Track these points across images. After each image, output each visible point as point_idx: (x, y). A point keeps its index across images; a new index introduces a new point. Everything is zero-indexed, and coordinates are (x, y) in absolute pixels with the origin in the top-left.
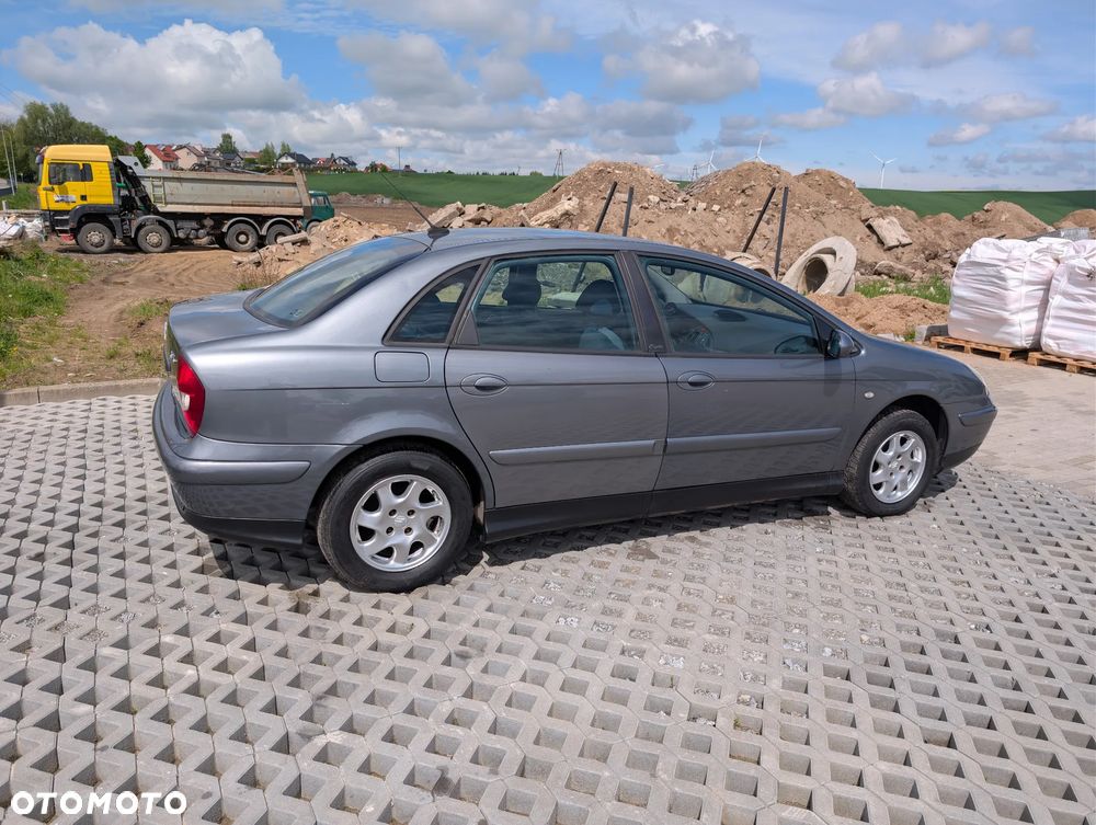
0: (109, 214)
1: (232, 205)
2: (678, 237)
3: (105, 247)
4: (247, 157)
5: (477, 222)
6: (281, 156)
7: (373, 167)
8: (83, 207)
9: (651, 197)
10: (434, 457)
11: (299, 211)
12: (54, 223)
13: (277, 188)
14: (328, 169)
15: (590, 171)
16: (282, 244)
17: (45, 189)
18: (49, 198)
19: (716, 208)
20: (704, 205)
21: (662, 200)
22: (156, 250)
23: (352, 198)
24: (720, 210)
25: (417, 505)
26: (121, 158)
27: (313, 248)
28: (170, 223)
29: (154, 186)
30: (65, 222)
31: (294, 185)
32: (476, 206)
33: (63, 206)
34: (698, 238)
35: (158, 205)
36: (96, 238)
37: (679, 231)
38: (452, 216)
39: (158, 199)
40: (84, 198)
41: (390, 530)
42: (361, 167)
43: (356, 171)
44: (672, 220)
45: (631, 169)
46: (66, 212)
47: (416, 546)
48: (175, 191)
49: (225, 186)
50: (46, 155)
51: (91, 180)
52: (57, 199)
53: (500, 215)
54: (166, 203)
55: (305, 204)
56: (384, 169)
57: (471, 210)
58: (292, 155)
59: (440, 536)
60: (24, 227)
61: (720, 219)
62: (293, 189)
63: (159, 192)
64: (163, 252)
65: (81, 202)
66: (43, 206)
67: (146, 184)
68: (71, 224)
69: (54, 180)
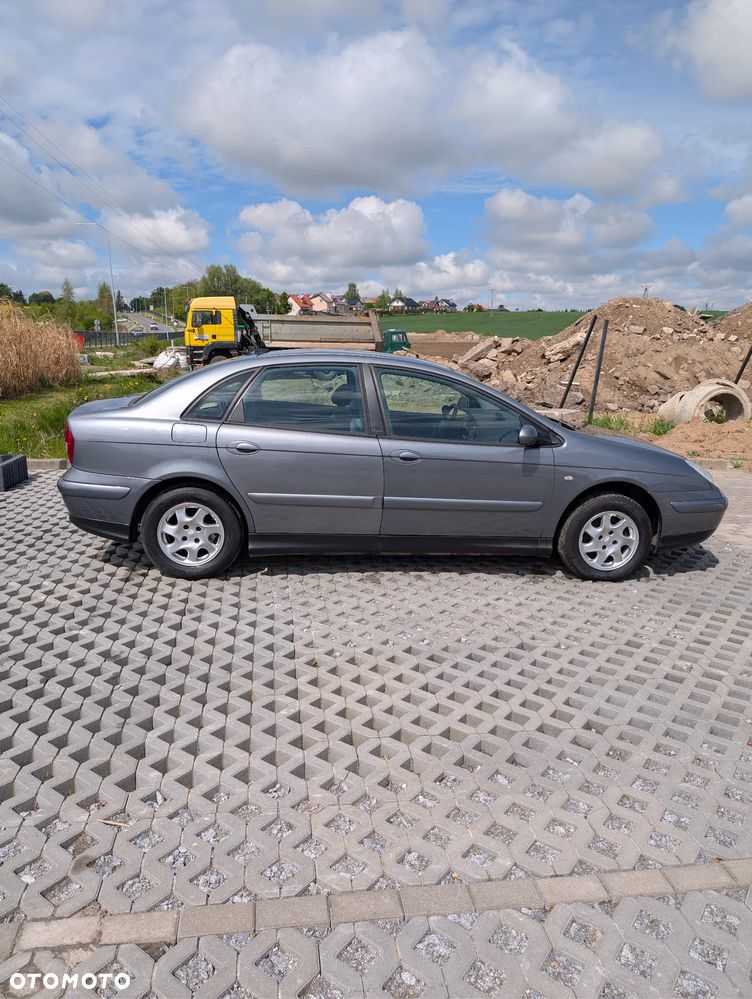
0: (232, 349)
2: (685, 365)
4: (366, 301)
5: (509, 353)
6: (394, 300)
7: (471, 308)
8: (213, 343)
9: (665, 329)
10: (212, 493)
11: (371, 346)
12: (193, 356)
14: (431, 310)
15: (610, 306)
17: (189, 331)
18: (192, 339)
19: (733, 338)
20: (722, 336)
21: (676, 331)
23: (447, 335)
24: (737, 340)
25: (202, 524)
26: (242, 306)
29: (263, 327)
30: (200, 355)
31: (369, 324)
32: (511, 339)
33: (200, 343)
34: (706, 366)
35: (266, 342)
37: (686, 360)
38: (489, 348)
39: (265, 337)
40: (214, 337)
41: (184, 539)
42: (460, 308)
43: (456, 312)
44: (682, 350)
45: (650, 304)
46: (201, 348)
47: (202, 552)
48: (279, 331)
50: (191, 305)
51: (221, 323)
52: (196, 338)
53: (529, 346)
54: (272, 341)
55: (377, 340)
56: (480, 309)
57: (506, 343)
58: (402, 300)
59: (217, 547)
60: (178, 359)
61: (734, 349)
62: (368, 327)
63: (267, 331)
65: (212, 340)
66: (187, 344)
67: (258, 325)
68: (205, 357)
69: (195, 324)
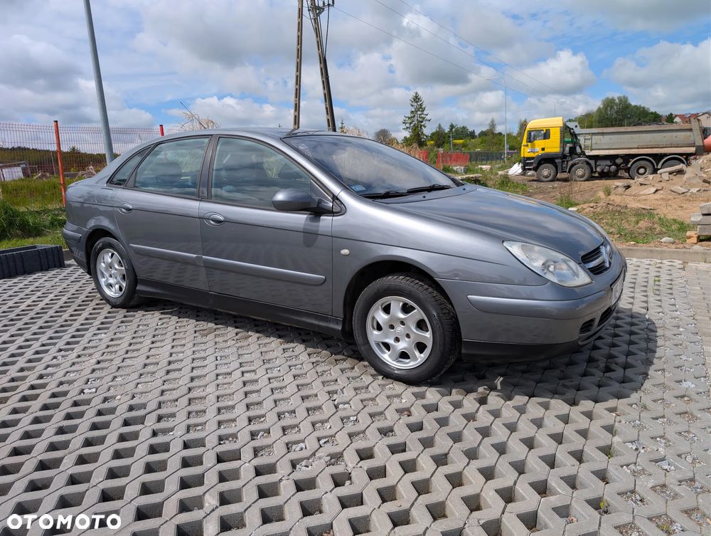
0: (556, 158)
1: (638, 148)
3: (550, 178)
11: (693, 150)
12: (526, 165)
13: (675, 134)
16: (661, 174)
17: (524, 145)
18: (526, 152)
22: (582, 179)
25: (116, 266)
27: (686, 176)
28: (592, 162)
29: (585, 139)
30: (531, 164)
31: (691, 130)
33: (531, 155)
35: (586, 151)
36: (545, 172)
39: (587, 147)
40: (543, 149)
41: (111, 276)
46: (532, 158)
48: (599, 142)
49: (634, 136)
51: (549, 138)
52: (529, 151)
54: (592, 150)
55: (697, 144)
62: (689, 133)
63: (588, 143)
64: (585, 181)
65: (541, 153)
66: (522, 156)
67: (581, 139)
68: (534, 165)
69: (529, 140)
